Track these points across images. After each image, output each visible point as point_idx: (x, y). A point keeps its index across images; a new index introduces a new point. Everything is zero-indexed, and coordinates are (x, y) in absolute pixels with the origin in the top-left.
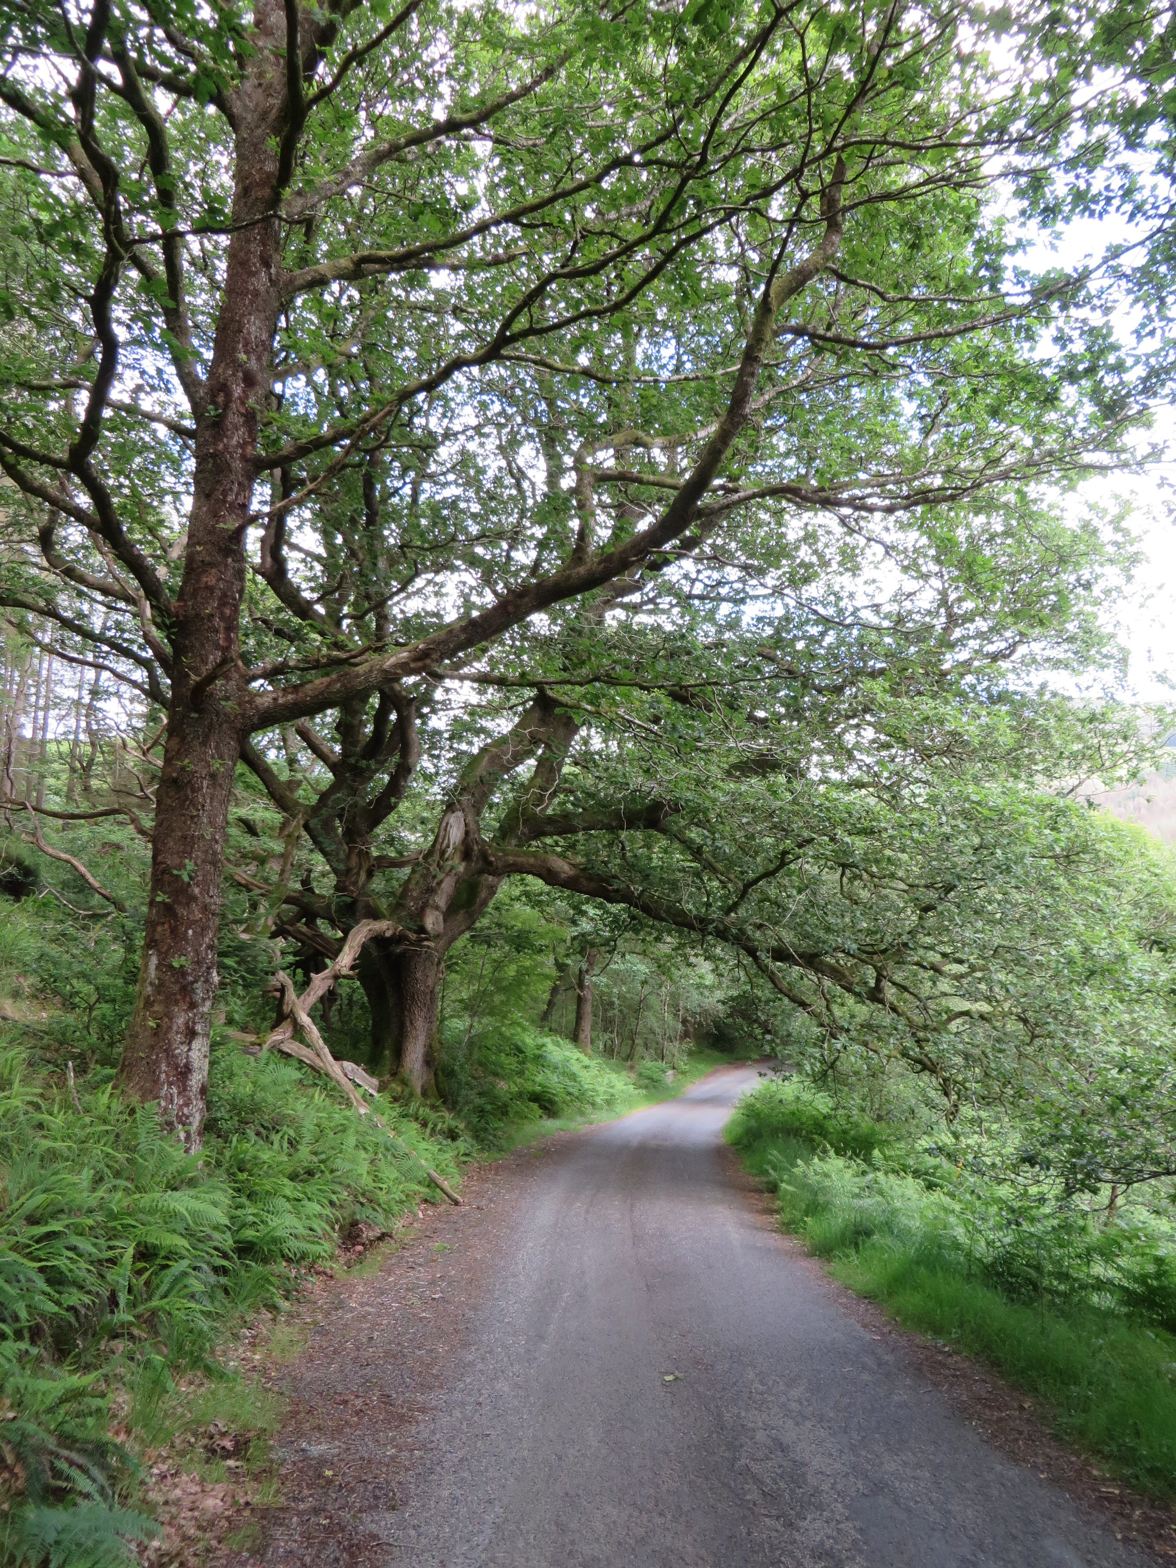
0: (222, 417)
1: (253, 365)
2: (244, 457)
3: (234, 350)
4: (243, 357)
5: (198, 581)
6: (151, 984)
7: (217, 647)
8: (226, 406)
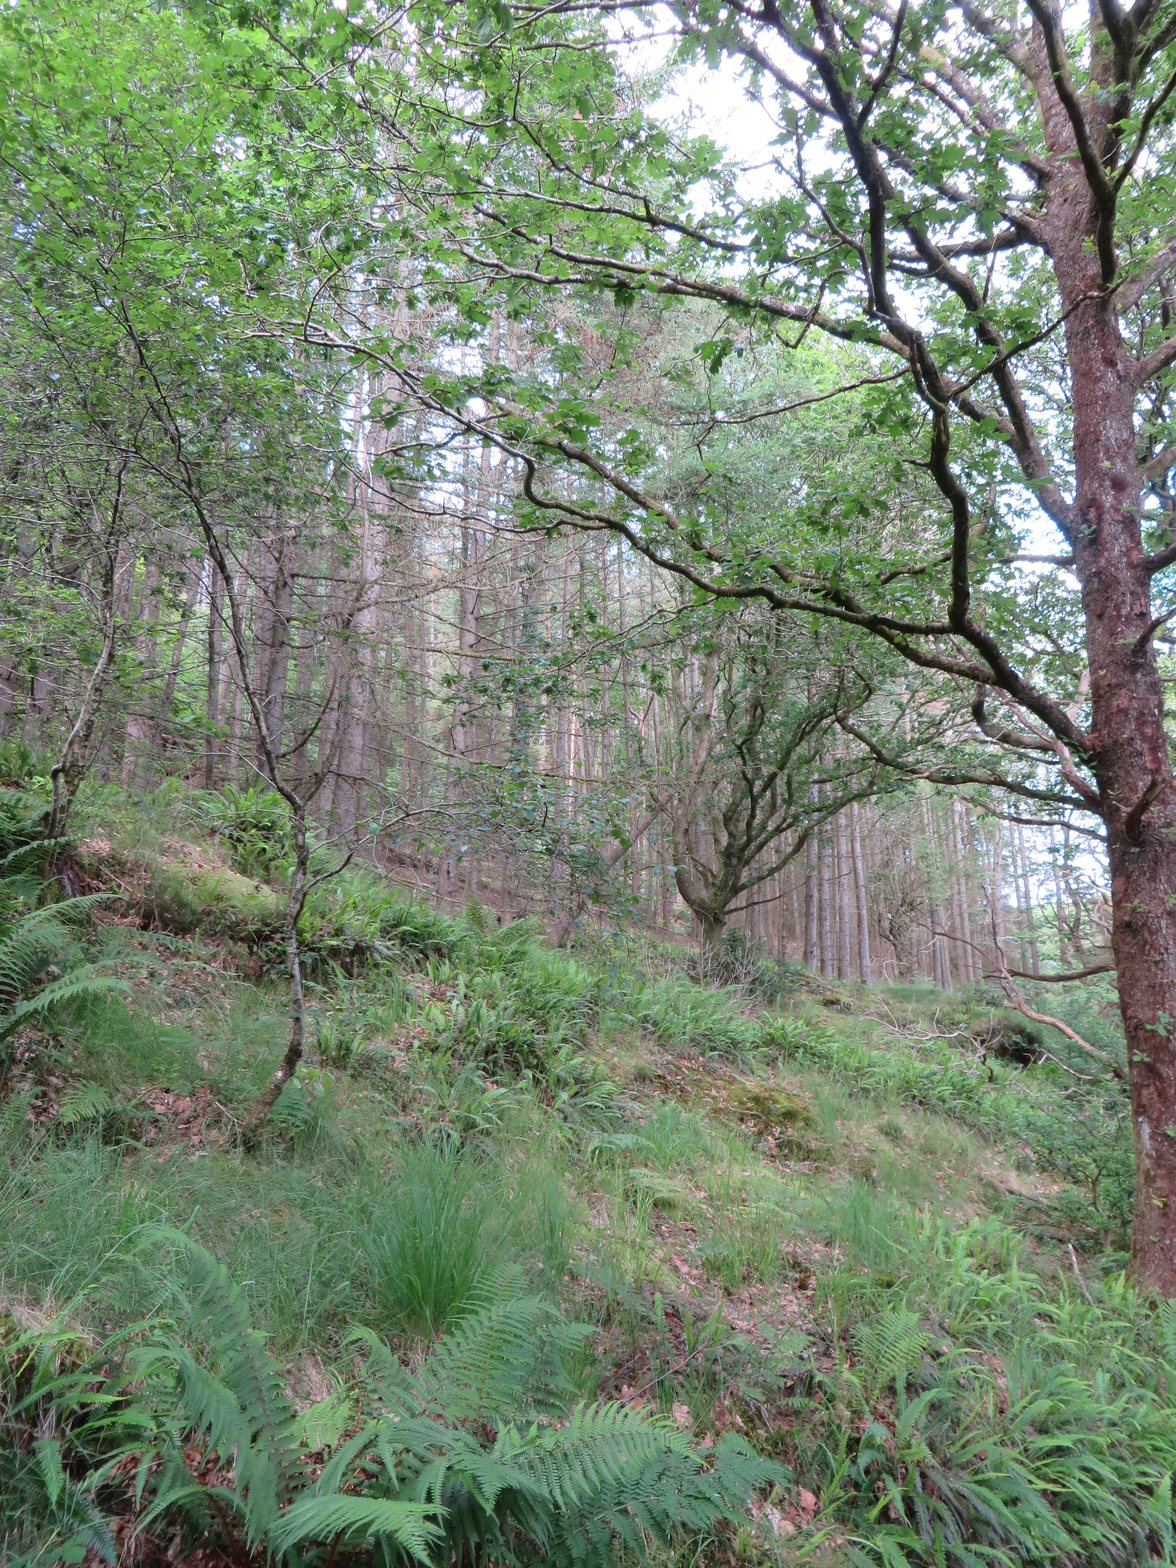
0: (1097, 533)
1: (1120, 467)
2: (1131, 565)
3: (1096, 461)
4: (1107, 464)
5: (1108, 707)
6: (1149, 1156)
7: (1144, 770)
8: (1100, 519)
